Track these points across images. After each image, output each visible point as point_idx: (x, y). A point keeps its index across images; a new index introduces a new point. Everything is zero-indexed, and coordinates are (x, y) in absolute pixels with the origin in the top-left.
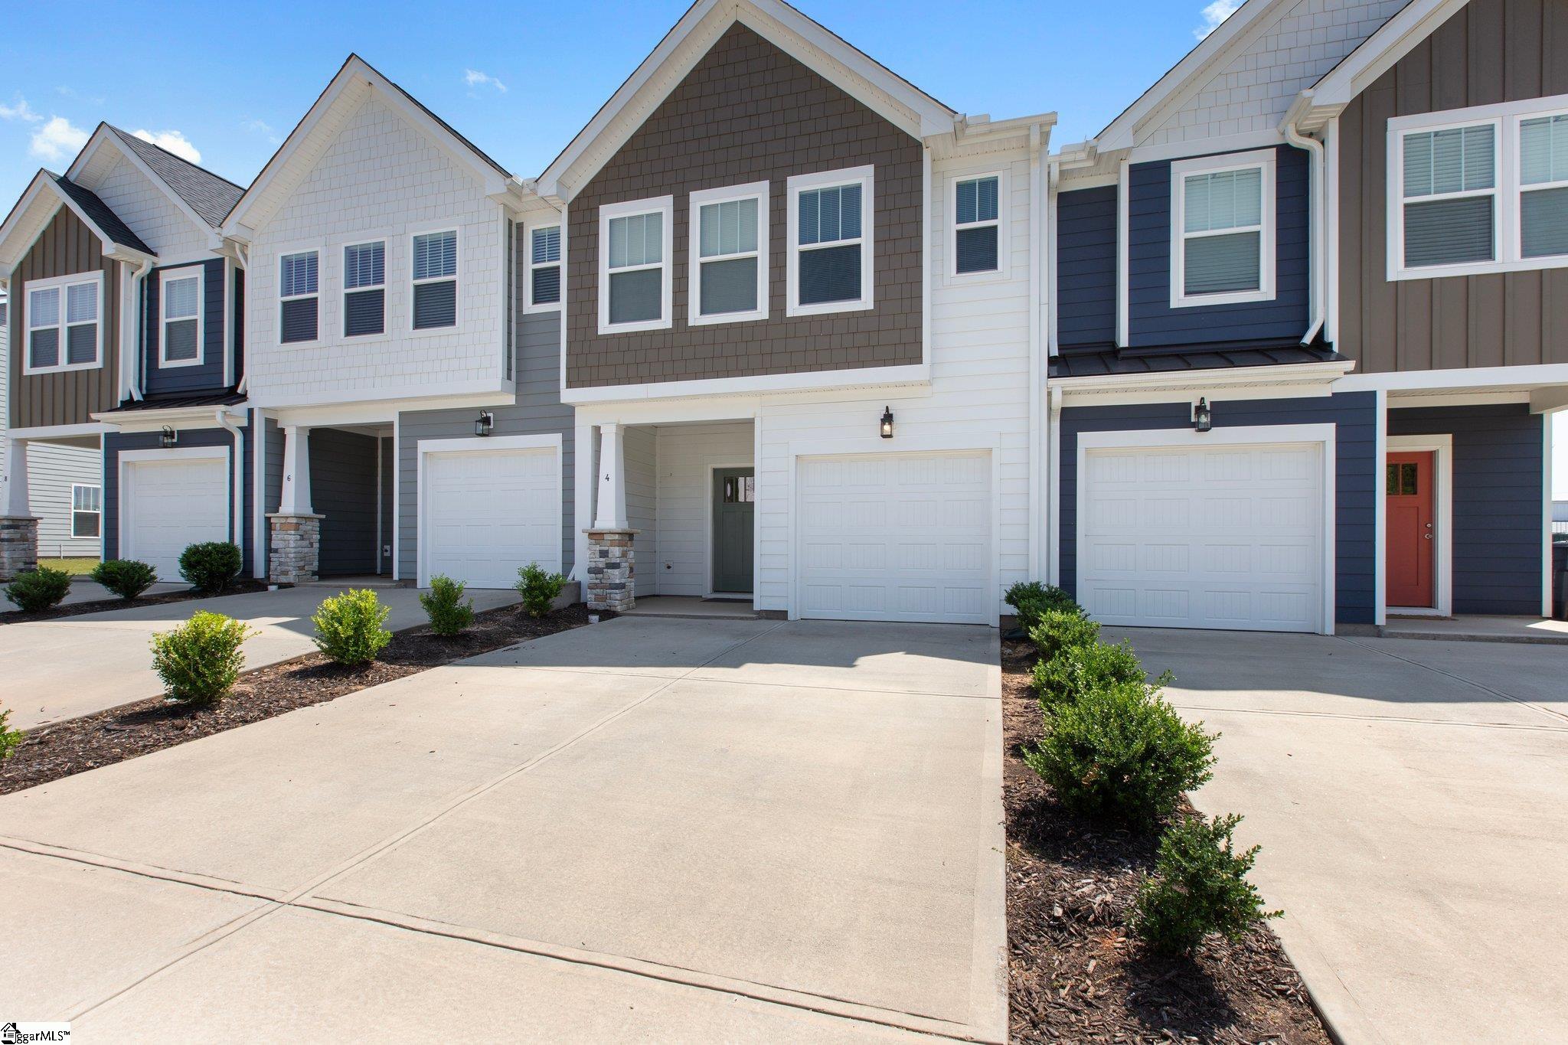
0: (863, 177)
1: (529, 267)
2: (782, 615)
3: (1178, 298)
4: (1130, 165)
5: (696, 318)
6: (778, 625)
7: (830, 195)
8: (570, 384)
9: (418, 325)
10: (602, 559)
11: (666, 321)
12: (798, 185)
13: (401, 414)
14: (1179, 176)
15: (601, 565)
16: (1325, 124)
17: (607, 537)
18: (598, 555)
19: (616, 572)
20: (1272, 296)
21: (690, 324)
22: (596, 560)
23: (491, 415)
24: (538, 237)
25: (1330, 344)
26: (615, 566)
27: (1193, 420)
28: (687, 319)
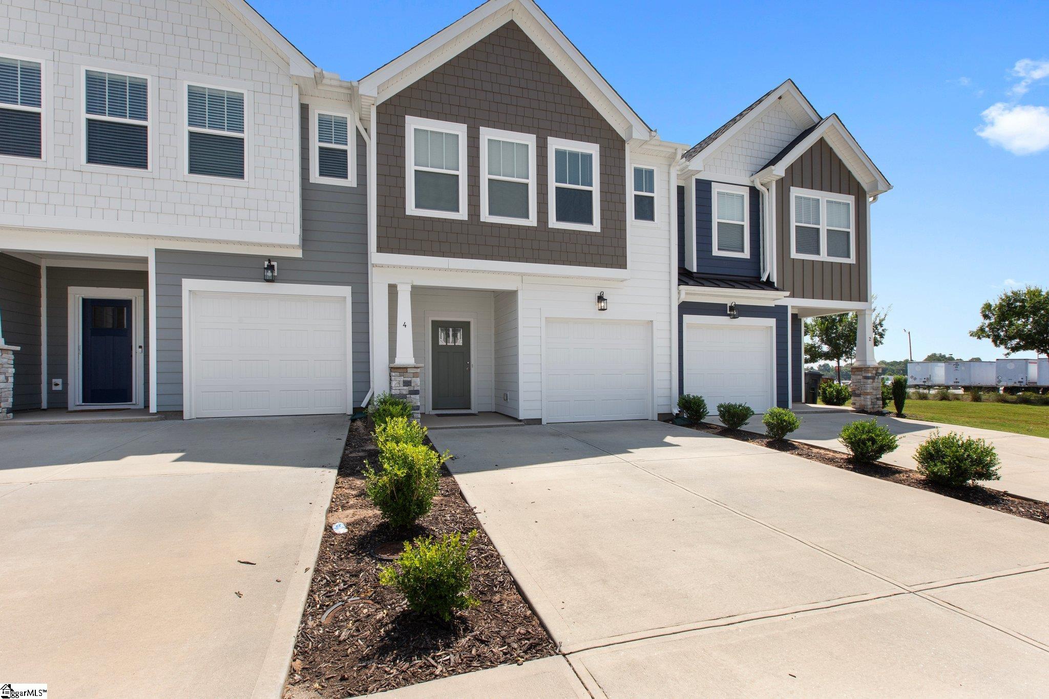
0: (593, 149)
1: (315, 144)
2: (538, 421)
3: (716, 252)
4: (696, 179)
5: (485, 216)
6: (536, 427)
7: (574, 155)
8: (380, 249)
9: (192, 170)
10: (405, 388)
11: (463, 214)
12: (555, 144)
13: (158, 252)
14: (716, 189)
15: (404, 392)
16: (771, 182)
17: (409, 370)
18: (402, 384)
19: (417, 397)
20: (749, 257)
21: (482, 220)
22: (400, 388)
23: (275, 264)
24: (324, 122)
25: (774, 283)
26: (416, 392)
27: (728, 312)
28: (479, 216)
